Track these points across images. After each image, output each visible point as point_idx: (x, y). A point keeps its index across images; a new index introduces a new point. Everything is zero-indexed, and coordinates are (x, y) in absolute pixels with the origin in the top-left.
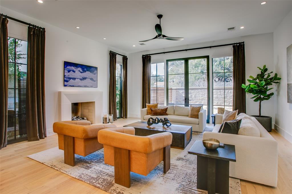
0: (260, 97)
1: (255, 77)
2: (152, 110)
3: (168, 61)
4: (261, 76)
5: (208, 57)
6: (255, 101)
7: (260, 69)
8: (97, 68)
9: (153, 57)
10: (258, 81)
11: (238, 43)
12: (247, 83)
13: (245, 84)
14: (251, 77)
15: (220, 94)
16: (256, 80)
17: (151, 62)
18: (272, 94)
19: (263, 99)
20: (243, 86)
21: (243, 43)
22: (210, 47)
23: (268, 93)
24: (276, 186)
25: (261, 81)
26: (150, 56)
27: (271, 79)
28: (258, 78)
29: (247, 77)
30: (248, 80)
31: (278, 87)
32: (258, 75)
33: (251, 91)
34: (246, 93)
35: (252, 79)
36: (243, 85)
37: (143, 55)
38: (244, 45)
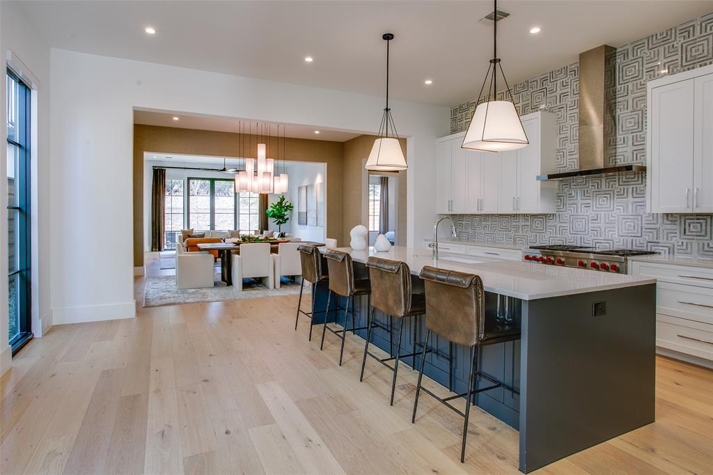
0: (280, 221)
1: (276, 204)
3: (189, 179)
4: (280, 203)
6: (277, 224)
9: (168, 171)
12: (270, 209)
13: (268, 210)
16: (277, 207)
17: (166, 178)
18: (288, 219)
19: (281, 223)
23: (286, 217)
25: (280, 208)
26: (165, 170)
27: (287, 207)
28: (278, 205)
29: (270, 204)
30: (270, 206)
31: (291, 213)
32: (278, 202)
33: (273, 216)
34: (269, 218)
35: (273, 206)
37: (153, 167)
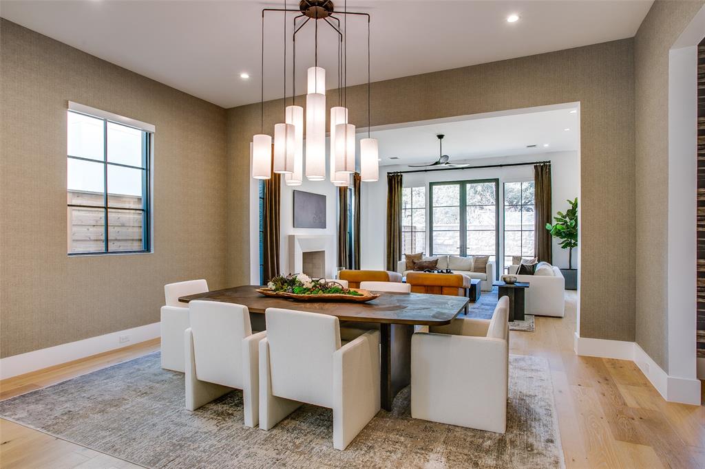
0: (571, 243)
1: (565, 213)
2: (414, 263)
3: (431, 184)
4: (571, 213)
5: (497, 181)
6: (563, 247)
7: (571, 203)
8: (325, 196)
9: (405, 177)
10: (567, 219)
11: (542, 163)
12: (554, 222)
13: (551, 224)
14: (559, 213)
15: (514, 239)
16: (566, 218)
17: (403, 186)
20: (548, 226)
21: (549, 162)
22: (501, 166)
24: (563, 316)
25: (571, 219)
26: (402, 175)
28: (568, 215)
29: (554, 214)
30: (555, 218)
32: (568, 210)
33: (559, 233)
34: (553, 237)
35: (560, 217)
36: (548, 224)
37: (388, 173)
38: (550, 165)
